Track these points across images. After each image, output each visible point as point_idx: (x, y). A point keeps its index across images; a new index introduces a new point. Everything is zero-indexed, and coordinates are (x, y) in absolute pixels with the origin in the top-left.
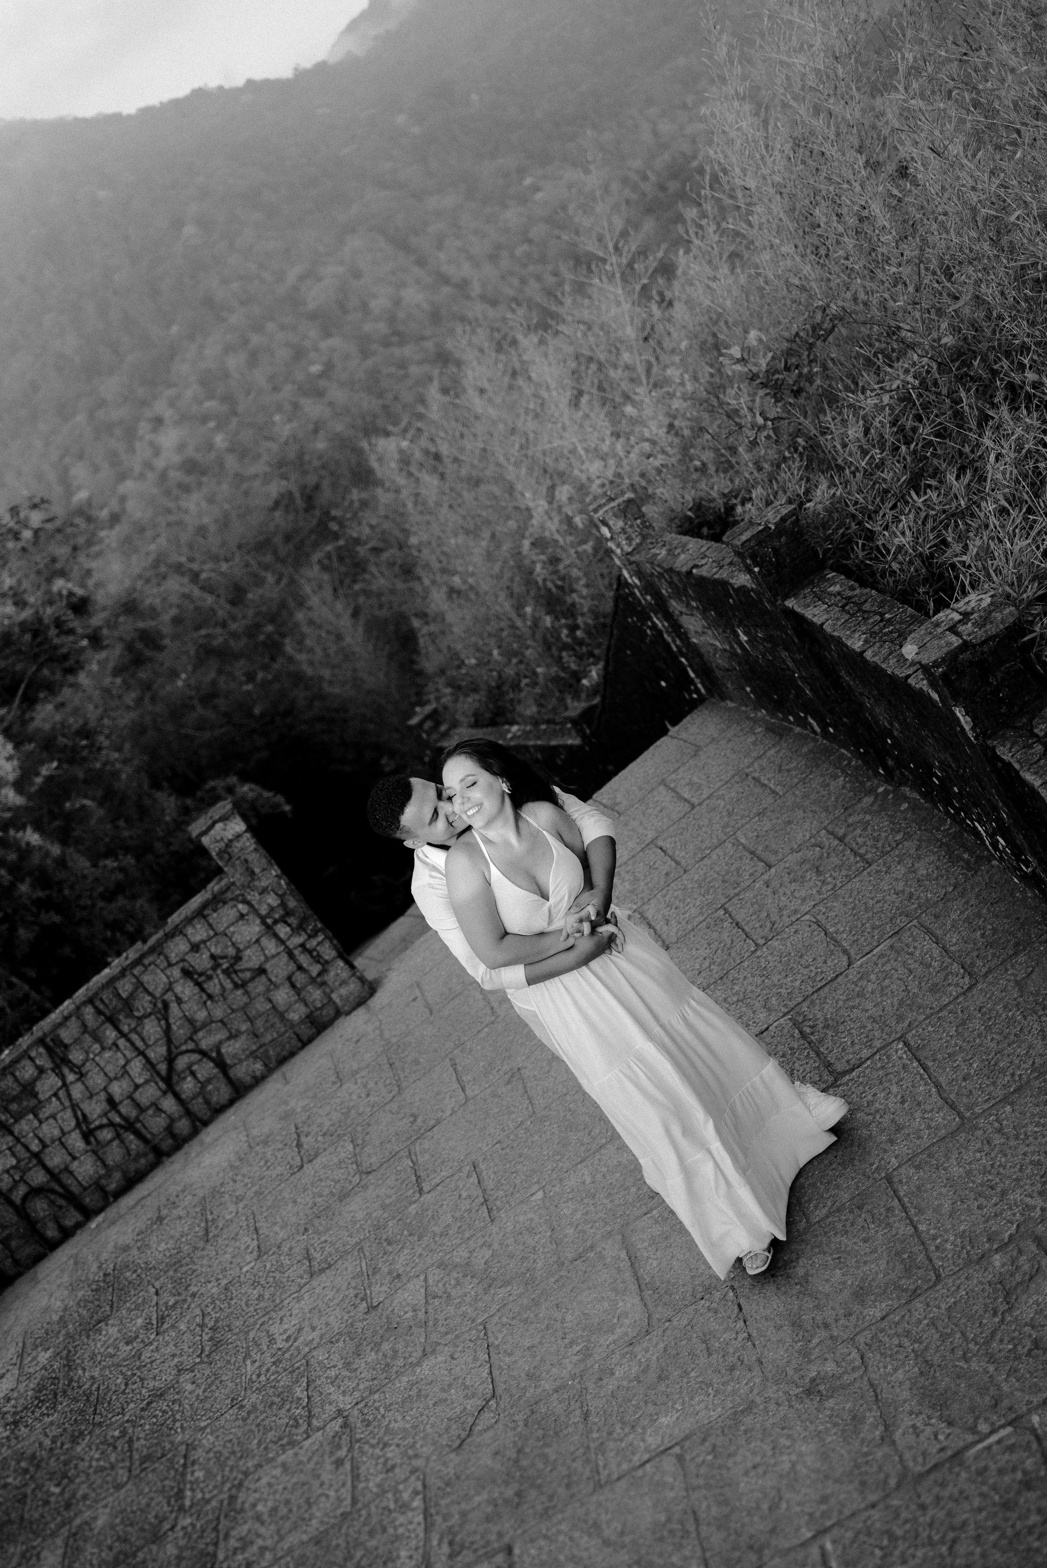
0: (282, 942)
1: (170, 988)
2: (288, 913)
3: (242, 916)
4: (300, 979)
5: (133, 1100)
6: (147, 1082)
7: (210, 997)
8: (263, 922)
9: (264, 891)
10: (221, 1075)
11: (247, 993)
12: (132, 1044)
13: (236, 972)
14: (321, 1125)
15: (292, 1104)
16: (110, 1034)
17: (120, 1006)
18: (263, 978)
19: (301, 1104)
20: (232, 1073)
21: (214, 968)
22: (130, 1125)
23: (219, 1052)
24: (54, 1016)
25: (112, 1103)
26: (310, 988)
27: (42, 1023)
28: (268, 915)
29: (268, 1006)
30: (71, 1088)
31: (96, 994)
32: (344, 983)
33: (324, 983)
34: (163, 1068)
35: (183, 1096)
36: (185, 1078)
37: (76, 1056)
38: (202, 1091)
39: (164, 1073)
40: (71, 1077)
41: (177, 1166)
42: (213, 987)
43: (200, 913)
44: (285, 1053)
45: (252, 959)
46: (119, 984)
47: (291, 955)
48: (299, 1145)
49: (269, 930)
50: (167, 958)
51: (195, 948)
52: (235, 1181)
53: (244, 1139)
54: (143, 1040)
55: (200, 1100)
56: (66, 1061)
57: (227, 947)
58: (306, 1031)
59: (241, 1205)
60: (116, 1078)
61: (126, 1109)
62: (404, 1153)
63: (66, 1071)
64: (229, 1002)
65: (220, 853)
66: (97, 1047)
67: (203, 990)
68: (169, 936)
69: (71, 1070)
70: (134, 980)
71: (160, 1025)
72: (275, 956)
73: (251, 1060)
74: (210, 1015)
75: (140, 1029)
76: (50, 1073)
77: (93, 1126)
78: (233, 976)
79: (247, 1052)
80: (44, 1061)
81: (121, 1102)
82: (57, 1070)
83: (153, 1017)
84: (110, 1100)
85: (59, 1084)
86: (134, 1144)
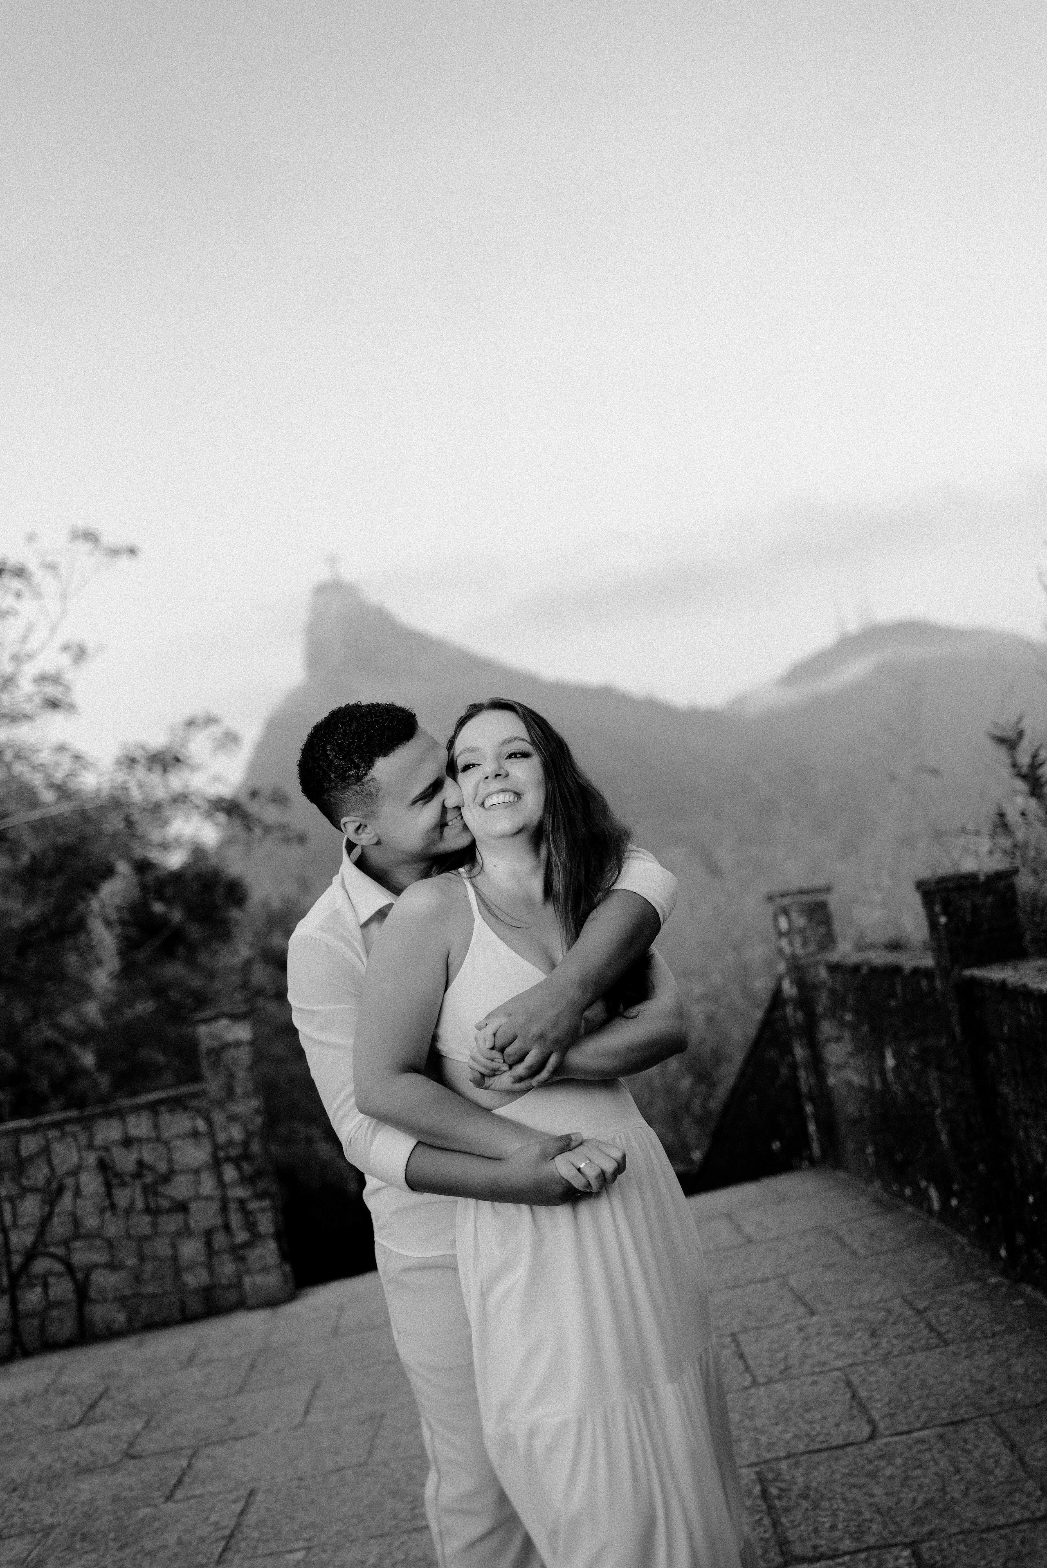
0: (222, 1184)
1: (75, 1172)
2: (246, 1156)
3: (196, 1134)
4: (220, 1240)
7: (113, 1207)
8: (214, 1154)
9: (233, 1118)
10: (74, 1305)
11: (154, 1225)
13: (155, 1193)
14: (131, 1395)
15: (124, 1367)
17: (12, 1163)
18: (180, 1218)
19: (132, 1370)
20: (88, 1309)
21: (135, 1177)
23: (87, 1277)
26: (226, 1257)
28: (223, 1148)
29: (169, 1252)
32: (265, 1270)
33: (242, 1259)
34: (17, 1260)
35: (21, 1307)
36: (33, 1286)
38: (43, 1314)
39: (15, 1267)
42: (122, 1197)
43: (154, 1108)
44: (157, 1318)
45: (180, 1188)
46: (25, 1139)
47: (224, 1206)
48: (92, 1406)
49: (216, 1164)
50: (91, 1137)
51: (128, 1142)
53: (48, 1381)
54: (15, 1215)
55: (36, 1322)
57: (160, 1159)
58: (195, 1304)
62: (188, 1452)
64: (130, 1223)
65: (211, 1051)
67: (109, 1194)
68: (108, 1115)
70: (43, 1142)
71: (41, 1209)
72: (208, 1198)
73: (116, 1306)
74: (101, 1228)
75: (17, 1202)
78: (151, 1197)
79: (118, 1294)
83: (39, 1195)
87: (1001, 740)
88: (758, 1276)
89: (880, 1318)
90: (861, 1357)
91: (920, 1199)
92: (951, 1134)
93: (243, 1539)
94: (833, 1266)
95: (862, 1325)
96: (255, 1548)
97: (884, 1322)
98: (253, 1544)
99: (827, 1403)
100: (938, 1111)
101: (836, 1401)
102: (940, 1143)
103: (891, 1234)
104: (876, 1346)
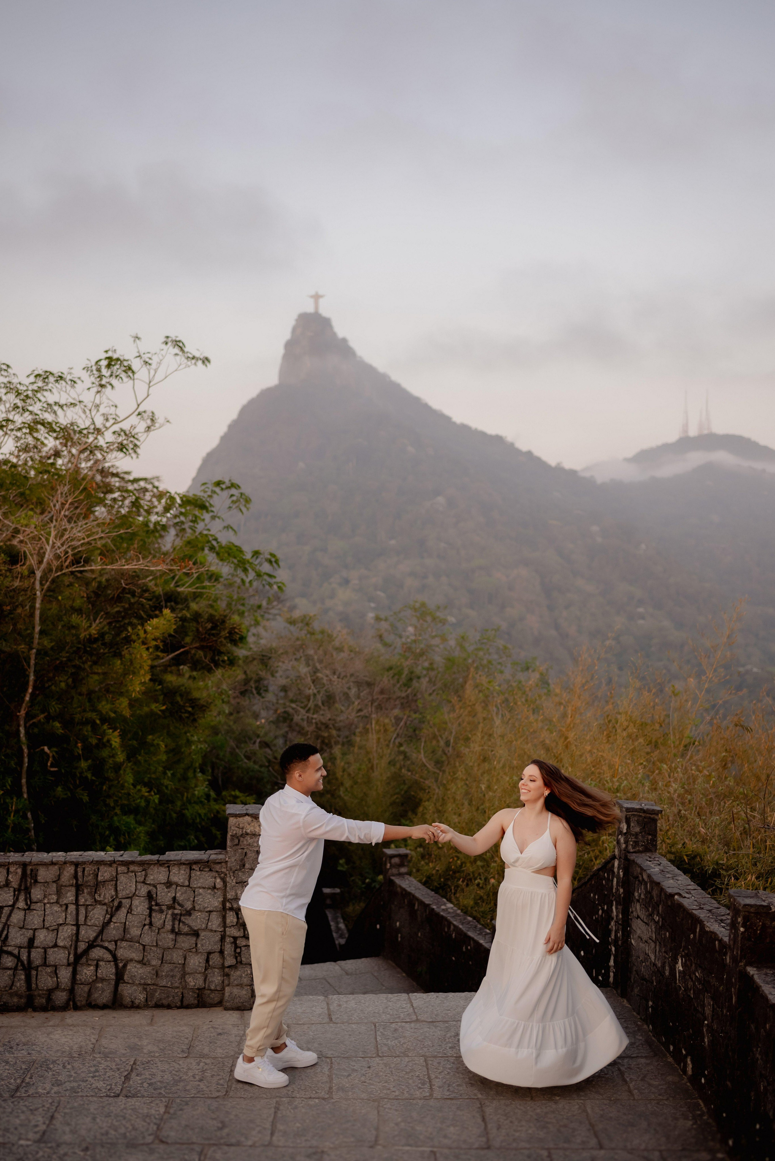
0: (225, 926)
1: (131, 897)
3: (214, 887)
4: (215, 959)
5: (45, 952)
6: (64, 947)
7: (151, 924)
8: (224, 903)
10: (113, 983)
11: (175, 941)
12: (77, 914)
13: (180, 921)
14: (153, 1075)
15: (145, 1042)
16: (70, 896)
17: (91, 883)
18: (193, 940)
19: (150, 1047)
20: (121, 987)
21: (169, 907)
22: (28, 968)
23: (125, 966)
24: (45, 856)
26: (217, 972)
27: (34, 854)
28: (230, 900)
29: (181, 961)
30: (15, 911)
31: (84, 863)
32: (241, 985)
33: (228, 975)
34: (82, 946)
35: (78, 977)
36: (90, 965)
37: (37, 893)
38: (92, 984)
39: (80, 951)
40: (21, 904)
41: (33, 1022)
42: (158, 919)
43: (190, 864)
44: (165, 1002)
45: (196, 921)
46: (102, 869)
47: (223, 939)
48: (127, 1078)
49: (223, 910)
50: (146, 876)
52: (64, 1067)
53: (94, 1041)
54: (86, 917)
55: (86, 989)
56: (28, 891)
57: (188, 900)
58: (190, 998)
59: (55, 1089)
60: (47, 928)
61: (36, 955)
62: (198, 1148)
63: (22, 897)
64: (159, 937)
65: (235, 836)
66: (55, 897)
67: (150, 916)
68: (160, 864)
69: (26, 900)
70: (114, 874)
71: (104, 917)
72: (213, 931)
73: (141, 988)
74: (140, 936)
75: (90, 908)
76: (12, 889)
77: (5, 948)
78: (177, 923)
79: (142, 982)
80: (15, 880)
81: (37, 947)
82: (17, 892)
83: (105, 907)
84: (31, 942)
85: (11, 903)
86: (20, 983)
91: (679, 1059)
100: (706, 1022)
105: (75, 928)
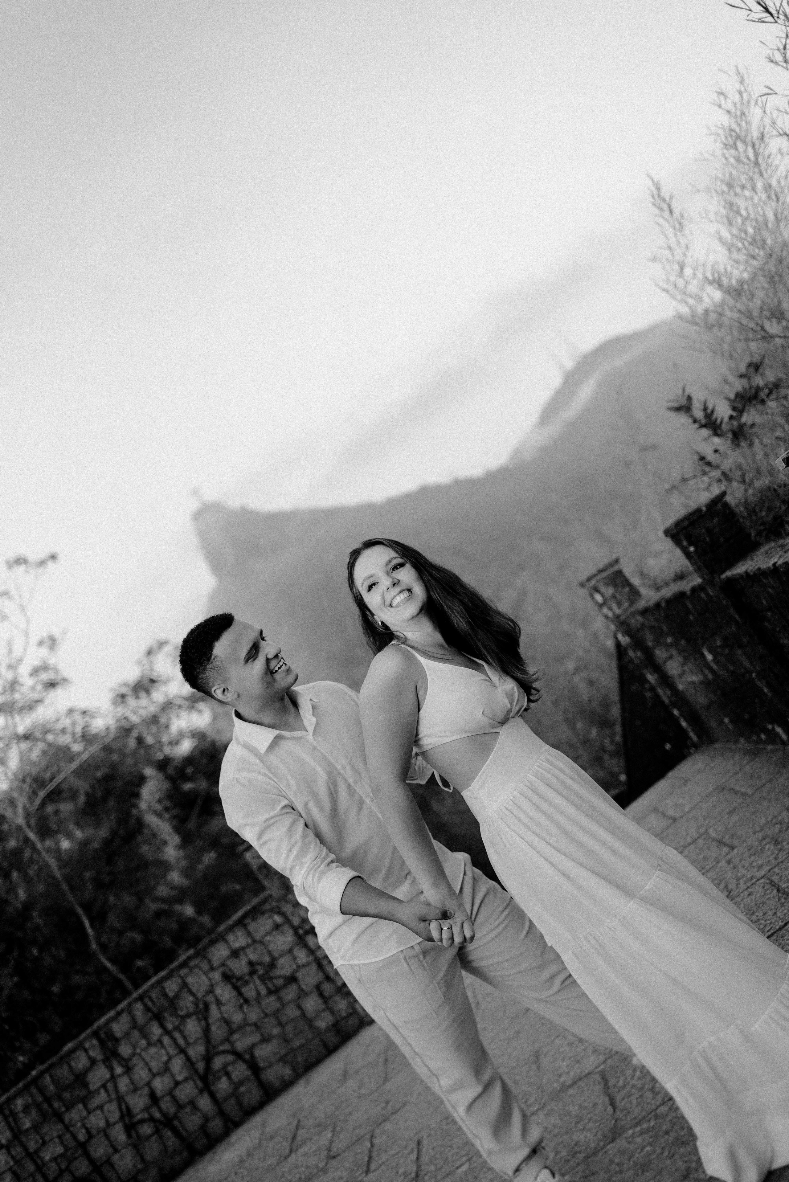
0: (312, 952)
1: (211, 990)
3: (277, 926)
4: (327, 988)
5: (173, 1096)
6: (186, 1079)
7: (246, 1001)
8: (296, 933)
10: (252, 1078)
11: (279, 999)
12: (175, 1041)
13: (270, 979)
15: (304, 1102)
16: (156, 1031)
17: (166, 1004)
18: (294, 987)
19: (310, 1102)
20: (263, 1076)
21: (251, 974)
22: (168, 1122)
23: (252, 1055)
25: (154, 1098)
26: (337, 998)
28: (300, 927)
30: (118, 1080)
31: (147, 992)
34: (201, 1066)
35: (218, 1096)
36: (219, 1078)
37: (125, 1050)
38: (235, 1093)
39: (201, 1071)
40: (119, 1070)
42: (249, 992)
43: (242, 923)
44: (312, 1060)
45: (285, 967)
46: (166, 985)
47: (320, 965)
48: (294, 1138)
49: (301, 940)
50: (210, 962)
51: (235, 954)
52: (236, 1174)
53: (259, 1136)
54: (184, 1037)
55: (233, 1101)
56: (115, 1054)
57: (262, 954)
58: (332, 1039)
60: (158, 1074)
61: (166, 1105)
62: (368, 1136)
63: (115, 1063)
64: (263, 1006)
66: (143, 1042)
67: (240, 994)
68: (214, 942)
69: (120, 1064)
70: (180, 981)
71: (200, 1025)
72: (306, 965)
73: (280, 1064)
74: (245, 1018)
75: (182, 1028)
76: (101, 1064)
77: (135, 1120)
78: (268, 982)
79: (278, 1056)
80: (96, 1053)
81: (162, 1097)
82: (107, 1062)
83: (194, 1017)
84: (153, 1096)
85: (108, 1076)
86: (171, 1141)
87: (678, 409)
88: (689, 840)
89: (777, 830)
90: (774, 862)
91: (773, 738)
92: (769, 685)
93: (426, 1174)
94: (734, 810)
95: (766, 841)
96: (435, 1176)
97: (781, 831)
98: (433, 1174)
99: (763, 903)
100: (754, 675)
101: (769, 899)
102: (766, 695)
103: (764, 770)
104: (781, 850)
105: (182, 1056)
